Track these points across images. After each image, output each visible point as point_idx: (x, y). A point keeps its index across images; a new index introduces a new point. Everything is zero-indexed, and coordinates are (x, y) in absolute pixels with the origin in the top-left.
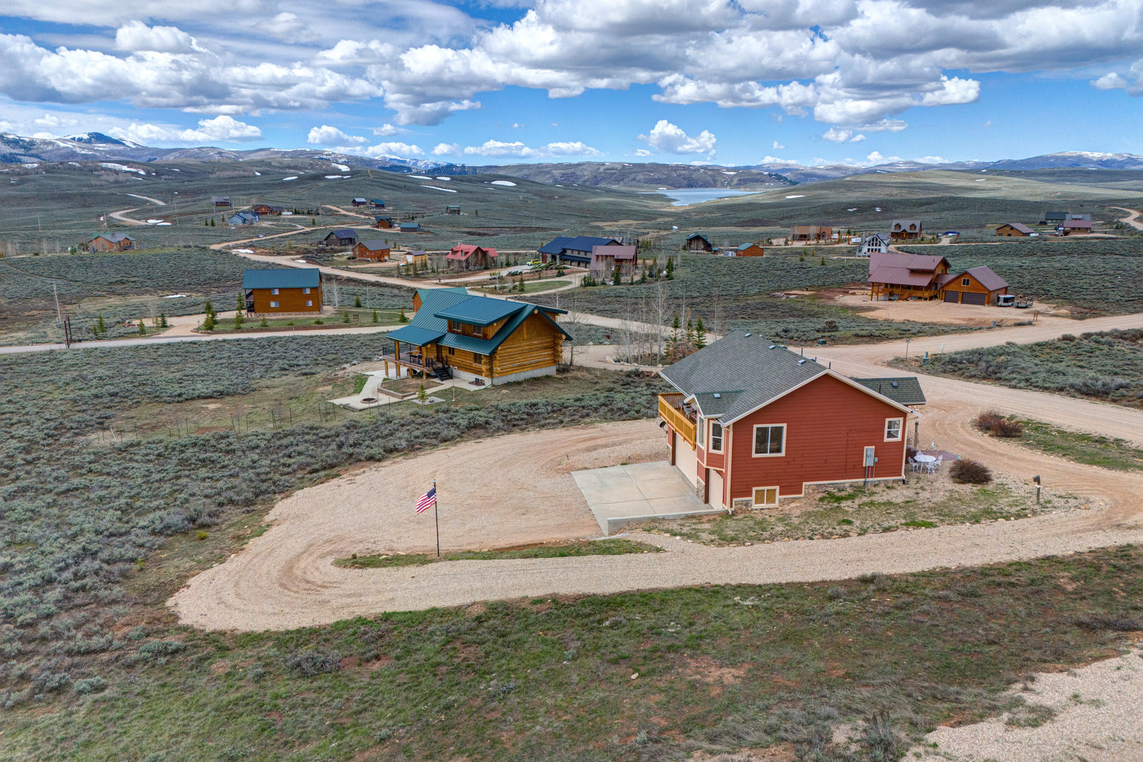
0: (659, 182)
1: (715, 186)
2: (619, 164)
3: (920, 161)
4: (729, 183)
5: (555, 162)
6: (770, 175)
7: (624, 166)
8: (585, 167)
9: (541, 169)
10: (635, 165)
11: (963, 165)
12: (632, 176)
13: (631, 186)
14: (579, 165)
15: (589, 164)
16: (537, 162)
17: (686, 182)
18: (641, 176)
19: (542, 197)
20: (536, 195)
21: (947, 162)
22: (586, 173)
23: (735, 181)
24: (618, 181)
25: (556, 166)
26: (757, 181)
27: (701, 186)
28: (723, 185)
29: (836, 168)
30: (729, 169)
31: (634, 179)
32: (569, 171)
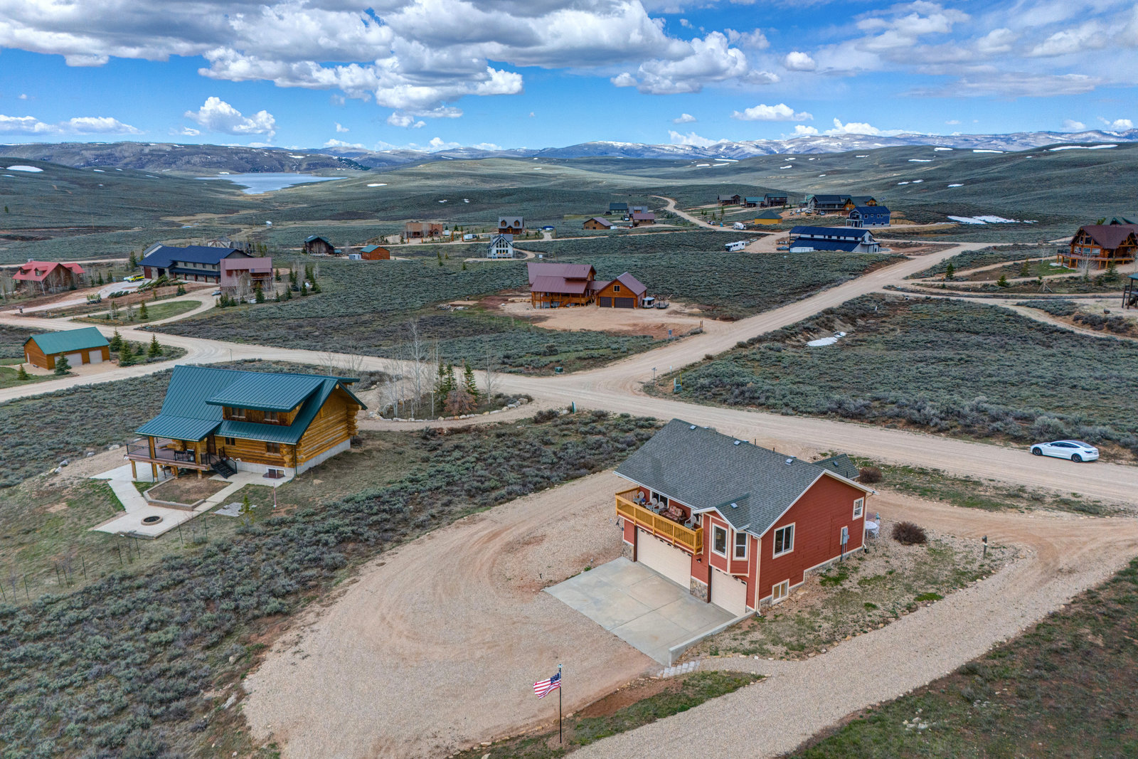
0: (220, 165)
1: (283, 171)
2: (168, 145)
3: (478, 147)
4: (297, 167)
5: (85, 142)
6: (340, 160)
7: (174, 148)
8: (124, 147)
9: (66, 149)
10: (187, 146)
11: (515, 152)
12: (186, 158)
13: (186, 170)
14: (117, 145)
15: (130, 144)
16: (59, 142)
17: (249, 166)
18: (196, 159)
19: (82, 185)
20: (72, 182)
21: (500, 148)
22: (126, 154)
23: (304, 166)
24: (169, 164)
25: (87, 147)
26: (327, 165)
27: (267, 171)
28: (291, 170)
29: (403, 153)
30: (295, 153)
31: (188, 162)
32: (105, 152)
